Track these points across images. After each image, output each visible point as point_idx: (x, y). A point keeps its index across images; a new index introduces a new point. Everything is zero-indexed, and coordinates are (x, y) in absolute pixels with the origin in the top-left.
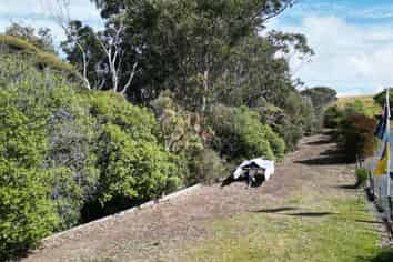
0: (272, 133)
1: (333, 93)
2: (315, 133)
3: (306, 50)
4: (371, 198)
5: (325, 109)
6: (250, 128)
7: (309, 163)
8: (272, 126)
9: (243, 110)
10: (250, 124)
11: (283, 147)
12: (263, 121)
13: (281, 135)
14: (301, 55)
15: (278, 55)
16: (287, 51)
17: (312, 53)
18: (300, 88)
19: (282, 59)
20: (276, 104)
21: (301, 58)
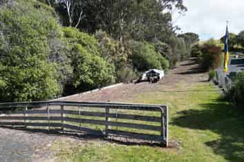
0: (162, 57)
1: (196, 36)
2: (185, 60)
3: (183, 8)
4: (216, 83)
5: (192, 45)
6: (150, 54)
7: (182, 74)
8: (162, 54)
9: (145, 44)
10: (150, 52)
11: (168, 65)
12: (156, 50)
13: (167, 59)
14: (180, 10)
15: (165, 11)
16: (171, 9)
17: (186, 10)
18: (178, 32)
19: (168, 14)
20: (163, 42)
21: (179, 13)
